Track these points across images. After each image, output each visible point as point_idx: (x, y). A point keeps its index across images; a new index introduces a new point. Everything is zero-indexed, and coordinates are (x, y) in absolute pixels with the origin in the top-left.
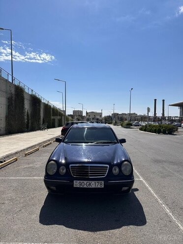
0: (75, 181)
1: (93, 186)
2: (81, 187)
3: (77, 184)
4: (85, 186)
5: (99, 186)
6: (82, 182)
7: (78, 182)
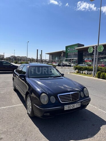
0: (65, 106)
1: (76, 107)
2: (69, 109)
3: (66, 108)
4: (71, 108)
5: (78, 107)
6: (69, 105)
7: (67, 106)
